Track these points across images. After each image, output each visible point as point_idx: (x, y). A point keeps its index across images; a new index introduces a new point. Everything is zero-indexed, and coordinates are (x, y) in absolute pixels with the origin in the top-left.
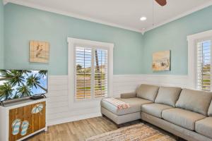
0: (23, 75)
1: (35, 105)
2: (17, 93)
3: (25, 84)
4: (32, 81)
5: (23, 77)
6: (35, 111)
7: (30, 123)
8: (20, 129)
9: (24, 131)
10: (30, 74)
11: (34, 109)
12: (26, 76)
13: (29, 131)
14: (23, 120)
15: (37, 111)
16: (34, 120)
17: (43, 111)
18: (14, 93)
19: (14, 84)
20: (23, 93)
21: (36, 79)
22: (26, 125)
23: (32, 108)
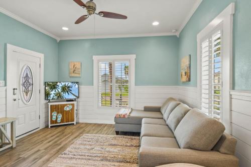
0: (58, 84)
1: (66, 105)
2: (53, 96)
3: (60, 91)
4: (66, 89)
5: (58, 86)
6: (67, 109)
7: (63, 116)
8: (57, 118)
9: (59, 120)
10: (63, 84)
11: (65, 107)
12: (60, 85)
13: (62, 121)
14: (58, 113)
15: (68, 109)
16: (66, 114)
17: (72, 110)
18: (52, 96)
19: (52, 91)
20: (58, 97)
21: (69, 87)
22: (60, 117)
23: (64, 107)
